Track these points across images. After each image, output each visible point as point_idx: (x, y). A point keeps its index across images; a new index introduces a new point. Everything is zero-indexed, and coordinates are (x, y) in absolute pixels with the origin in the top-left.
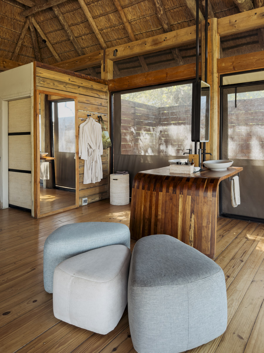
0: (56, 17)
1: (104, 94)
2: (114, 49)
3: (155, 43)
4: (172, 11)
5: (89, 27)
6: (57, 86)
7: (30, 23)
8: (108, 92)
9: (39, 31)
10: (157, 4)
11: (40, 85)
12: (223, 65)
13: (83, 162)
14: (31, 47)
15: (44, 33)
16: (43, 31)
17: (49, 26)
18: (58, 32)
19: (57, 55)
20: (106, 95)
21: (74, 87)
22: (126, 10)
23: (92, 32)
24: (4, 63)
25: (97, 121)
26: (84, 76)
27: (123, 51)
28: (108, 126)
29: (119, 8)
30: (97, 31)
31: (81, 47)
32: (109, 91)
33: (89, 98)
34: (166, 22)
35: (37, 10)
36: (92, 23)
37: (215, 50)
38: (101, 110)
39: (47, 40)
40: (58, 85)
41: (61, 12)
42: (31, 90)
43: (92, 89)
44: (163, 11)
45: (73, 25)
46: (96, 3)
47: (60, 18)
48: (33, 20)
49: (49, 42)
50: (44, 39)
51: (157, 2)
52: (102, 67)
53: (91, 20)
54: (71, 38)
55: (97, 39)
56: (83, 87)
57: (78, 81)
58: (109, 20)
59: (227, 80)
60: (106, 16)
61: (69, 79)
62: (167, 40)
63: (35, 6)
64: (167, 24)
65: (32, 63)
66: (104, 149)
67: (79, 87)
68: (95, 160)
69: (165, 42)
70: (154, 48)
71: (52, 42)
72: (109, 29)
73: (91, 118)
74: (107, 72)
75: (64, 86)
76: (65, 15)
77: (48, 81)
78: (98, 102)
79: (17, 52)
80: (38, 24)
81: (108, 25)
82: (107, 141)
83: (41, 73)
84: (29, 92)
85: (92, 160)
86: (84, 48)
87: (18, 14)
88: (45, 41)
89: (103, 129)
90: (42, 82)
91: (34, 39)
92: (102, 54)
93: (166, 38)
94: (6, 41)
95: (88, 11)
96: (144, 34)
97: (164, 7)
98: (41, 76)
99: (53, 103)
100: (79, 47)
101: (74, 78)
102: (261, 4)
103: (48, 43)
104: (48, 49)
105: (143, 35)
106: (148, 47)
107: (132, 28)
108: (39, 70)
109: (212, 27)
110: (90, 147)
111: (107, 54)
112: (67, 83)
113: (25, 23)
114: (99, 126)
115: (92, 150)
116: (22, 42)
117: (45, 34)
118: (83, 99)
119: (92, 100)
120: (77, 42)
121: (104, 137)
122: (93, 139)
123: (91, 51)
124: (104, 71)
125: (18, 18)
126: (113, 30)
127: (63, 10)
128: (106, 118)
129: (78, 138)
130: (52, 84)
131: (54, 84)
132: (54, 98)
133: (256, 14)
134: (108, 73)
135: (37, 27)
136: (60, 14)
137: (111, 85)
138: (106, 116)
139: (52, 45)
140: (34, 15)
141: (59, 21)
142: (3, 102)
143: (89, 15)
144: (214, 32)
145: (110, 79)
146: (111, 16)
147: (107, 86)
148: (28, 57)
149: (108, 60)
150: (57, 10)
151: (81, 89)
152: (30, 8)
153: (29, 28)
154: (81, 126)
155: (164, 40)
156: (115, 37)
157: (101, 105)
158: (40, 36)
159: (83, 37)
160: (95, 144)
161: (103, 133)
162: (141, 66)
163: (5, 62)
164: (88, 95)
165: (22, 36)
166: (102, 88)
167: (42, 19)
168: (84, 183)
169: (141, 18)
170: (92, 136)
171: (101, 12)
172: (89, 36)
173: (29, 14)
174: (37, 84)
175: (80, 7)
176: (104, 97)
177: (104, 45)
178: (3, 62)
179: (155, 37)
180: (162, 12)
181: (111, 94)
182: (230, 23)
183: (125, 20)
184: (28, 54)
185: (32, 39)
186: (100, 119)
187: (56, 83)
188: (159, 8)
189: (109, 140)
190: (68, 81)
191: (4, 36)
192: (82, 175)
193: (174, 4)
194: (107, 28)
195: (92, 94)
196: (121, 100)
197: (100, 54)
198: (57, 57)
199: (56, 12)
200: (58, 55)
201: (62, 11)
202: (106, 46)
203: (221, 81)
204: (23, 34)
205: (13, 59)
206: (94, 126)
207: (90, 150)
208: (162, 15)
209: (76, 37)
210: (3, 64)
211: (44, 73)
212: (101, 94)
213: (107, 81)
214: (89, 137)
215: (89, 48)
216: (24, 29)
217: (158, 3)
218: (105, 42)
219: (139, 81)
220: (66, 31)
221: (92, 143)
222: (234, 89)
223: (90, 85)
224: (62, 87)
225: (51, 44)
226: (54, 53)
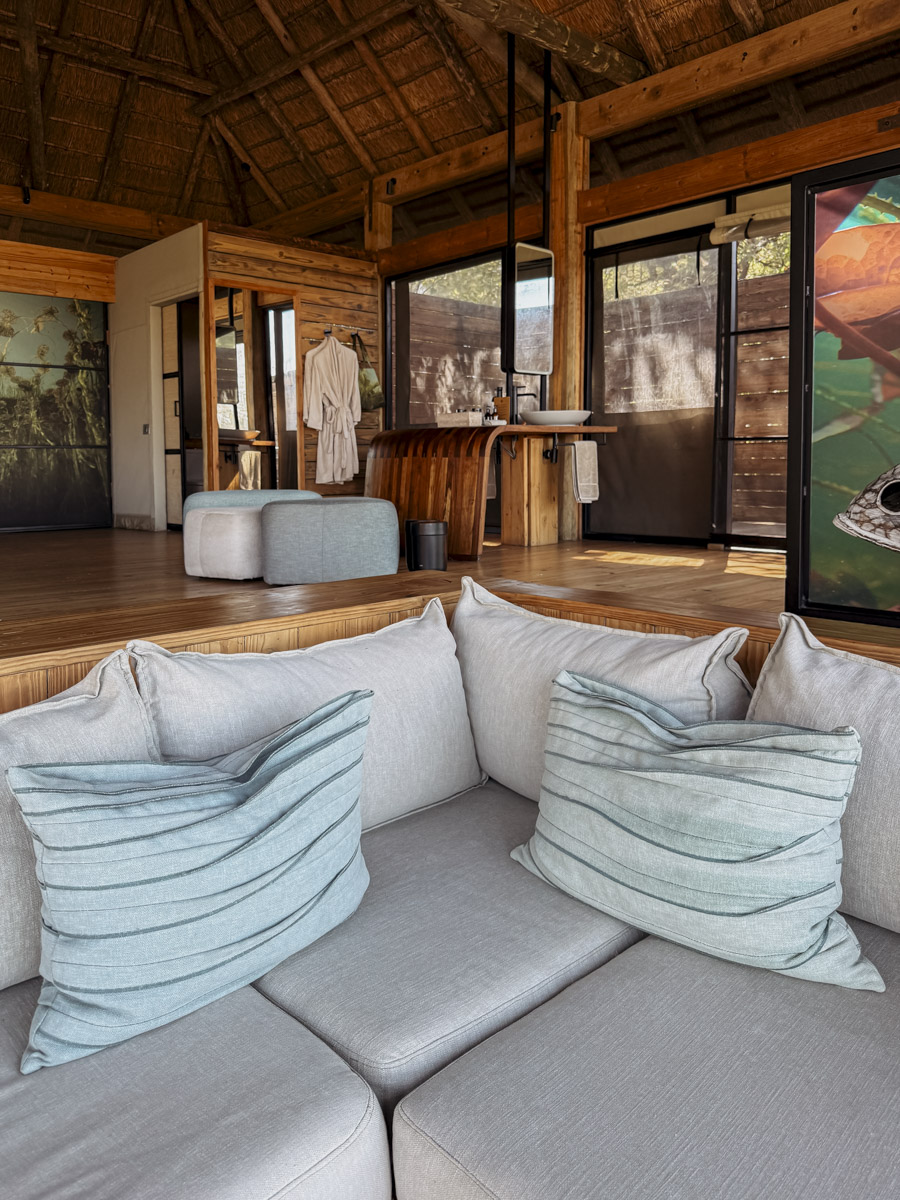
0: (265, 113)
1: (368, 284)
2: (388, 177)
3: (467, 159)
4: (497, 86)
5: (334, 129)
6: (254, 270)
7: (212, 128)
8: (379, 277)
9: (232, 144)
10: (458, 76)
11: (217, 269)
12: (589, 204)
13: (314, 436)
14: (219, 183)
15: (244, 149)
16: (241, 144)
17: (254, 132)
18: (274, 143)
19: (276, 197)
20: (372, 286)
21: (292, 270)
22: (404, 89)
23: (343, 141)
24: (160, 223)
25: (349, 346)
26: (315, 246)
27: (407, 183)
28: (378, 359)
29: (388, 88)
30: (352, 138)
31: (326, 176)
32: (381, 276)
33: (330, 294)
34: (486, 112)
35: (221, 101)
36: (339, 120)
37: (572, 173)
38: (359, 321)
39: (251, 163)
40: (255, 267)
41: (274, 100)
42: (198, 280)
43: (336, 273)
44: (475, 90)
45: (302, 126)
46: (341, 78)
47: (272, 114)
48: (218, 122)
49: (255, 167)
50: (244, 161)
51: (459, 72)
52: (366, 220)
53: (335, 114)
54: (301, 157)
55: (356, 157)
56: (315, 270)
57: (301, 257)
58: (375, 111)
59: (603, 238)
60: (368, 104)
61: (281, 254)
62: (488, 153)
63: (217, 92)
64: (490, 116)
65: (200, 225)
66: (364, 410)
67: (304, 269)
68: (339, 430)
69: (485, 157)
70: (465, 171)
71: (263, 166)
72: (378, 132)
73: (332, 338)
74: (376, 233)
75: (269, 269)
76: (282, 107)
77: (233, 259)
78: (349, 303)
79: (189, 196)
80: (229, 128)
81: (375, 124)
82: (372, 392)
83: (217, 244)
84: (195, 285)
85: (333, 432)
86: (334, 177)
87: (186, 110)
88: (246, 167)
89: (362, 364)
90: (219, 263)
91: (223, 162)
92: (367, 191)
93: (486, 148)
94: (163, 172)
95: (326, 95)
96: (453, 139)
97: (477, 81)
98: (218, 250)
99: (271, 314)
100: (322, 174)
101: (293, 249)
102: (660, 65)
103: (254, 171)
104: (257, 183)
105: (450, 141)
106: (454, 172)
107: (422, 128)
108: (212, 236)
109: (566, 122)
110: (330, 403)
111: (376, 189)
112: (275, 263)
113: (202, 128)
114: (350, 356)
115: (334, 409)
116: (198, 173)
117: (247, 151)
118: (314, 296)
119: (337, 298)
120: (314, 164)
121: (364, 382)
122: (335, 385)
123: (349, 184)
124: (370, 229)
125: (185, 119)
126: (387, 133)
127: (278, 95)
128: (373, 339)
129: (301, 381)
130: (241, 265)
131: (246, 265)
132: (271, 299)
133: (645, 89)
134: (379, 235)
135: (229, 136)
136: (271, 106)
137: (383, 261)
138: (374, 335)
139: (264, 174)
140: (219, 111)
141: (271, 120)
142: (151, 307)
143: (329, 104)
144: (569, 133)
145: (384, 246)
146: (377, 103)
147: (376, 265)
148: (215, 204)
149: (379, 204)
150: (265, 98)
151: (308, 274)
152: (209, 96)
153: (210, 138)
154: (309, 355)
155: (484, 153)
156: (395, 149)
157: (360, 307)
158: (236, 156)
159: (328, 152)
160: (339, 395)
161: (362, 374)
162: (457, 213)
163: (163, 221)
164: (328, 286)
165: (197, 160)
166: (363, 270)
167: (237, 118)
168: (318, 482)
169: (437, 104)
170: (335, 379)
171: (356, 95)
172: (340, 149)
173: (207, 112)
174: (211, 268)
175: (310, 90)
176: (369, 290)
177: (372, 169)
178: (158, 221)
179: (465, 148)
180: (472, 93)
181: (387, 283)
182: (600, 110)
183: (403, 111)
184: (213, 199)
185: (219, 164)
186: (355, 342)
187: (251, 264)
188: (463, 83)
189: (379, 389)
190: (278, 258)
191: (158, 163)
192: (312, 464)
193: (497, 72)
194: (372, 130)
195: (336, 284)
196: (410, 295)
197: (362, 189)
198: (278, 202)
199: (262, 103)
200: (280, 196)
201: (277, 99)
202: (376, 170)
203: (589, 239)
204: (198, 155)
205: (180, 212)
206: (340, 356)
207: (328, 410)
208: (472, 98)
209: (312, 154)
210: (158, 225)
211: (225, 243)
212: (358, 284)
213: (376, 253)
214: (326, 380)
215: (343, 177)
216: (200, 145)
217: (461, 75)
218: (374, 161)
219: (438, 247)
220: (287, 143)
221: (332, 392)
222: (613, 257)
223: (331, 265)
224: (263, 270)
225: (261, 171)
226: (272, 194)
